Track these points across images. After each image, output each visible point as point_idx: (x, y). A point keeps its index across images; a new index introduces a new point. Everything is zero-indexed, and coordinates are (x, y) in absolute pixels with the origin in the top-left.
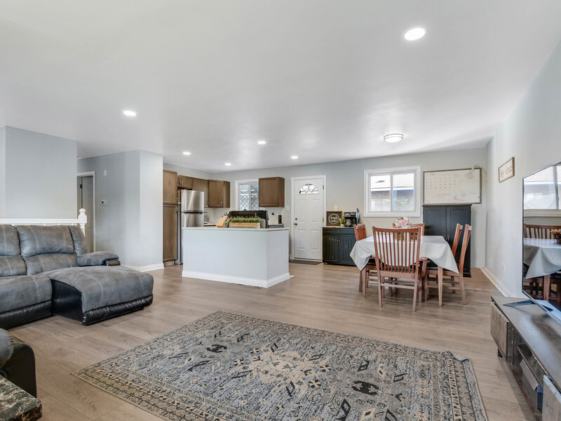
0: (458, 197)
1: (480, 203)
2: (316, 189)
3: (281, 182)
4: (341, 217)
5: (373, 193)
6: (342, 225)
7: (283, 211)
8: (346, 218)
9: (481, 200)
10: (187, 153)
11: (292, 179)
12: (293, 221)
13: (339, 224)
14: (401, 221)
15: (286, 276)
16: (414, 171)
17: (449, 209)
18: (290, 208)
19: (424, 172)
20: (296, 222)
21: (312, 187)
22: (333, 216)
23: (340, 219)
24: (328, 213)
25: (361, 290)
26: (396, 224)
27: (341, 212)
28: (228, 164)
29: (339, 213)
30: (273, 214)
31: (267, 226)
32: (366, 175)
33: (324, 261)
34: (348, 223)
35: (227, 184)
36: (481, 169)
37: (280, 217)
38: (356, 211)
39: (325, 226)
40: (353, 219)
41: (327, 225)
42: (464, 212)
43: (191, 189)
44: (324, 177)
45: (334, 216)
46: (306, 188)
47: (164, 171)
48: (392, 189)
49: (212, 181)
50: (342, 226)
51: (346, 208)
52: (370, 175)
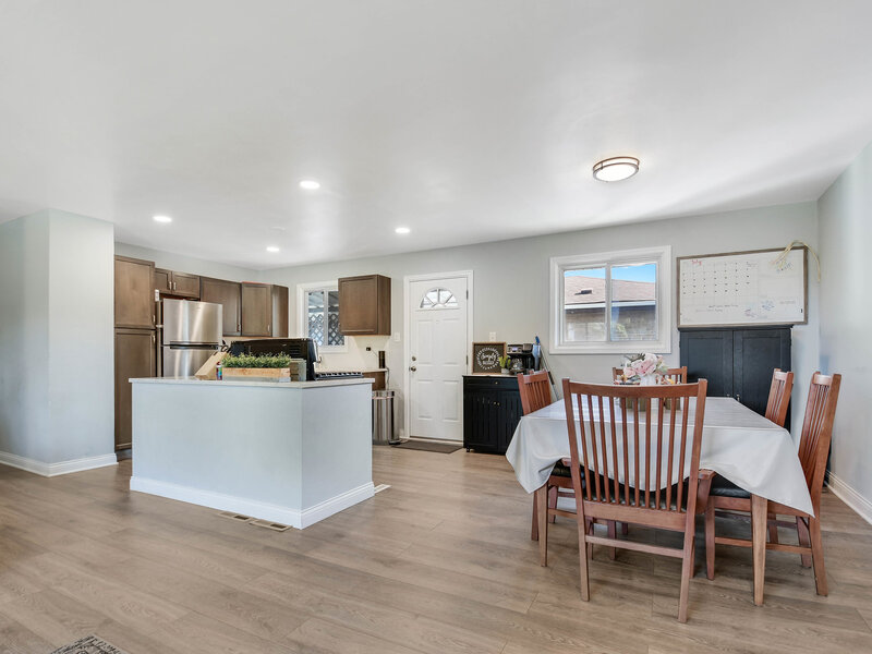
0: (753, 311)
1: (806, 322)
2: (453, 299)
3: (384, 284)
4: (502, 354)
5: (569, 311)
6: (503, 371)
7: (387, 344)
8: (513, 356)
9: (806, 317)
10: (163, 219)
11: (406, 279)
12: (408, 363)
13: (498, 369)
14: (638, 364)
15: (366, 490)
16: (658, 257)
17: (739, 337)
18: (402, 336)
19: (679, 259)
20: (413, 364)
21: (445, 295)
22: (486, 353)
23: (500, 359)
24: (477, 347)
25: (535, 537)
26: (625, 370)
27: (503, 345)
28: (273, 249)
29: (500, 347)
30: (369, 349)
31: (311, 376)
32: (555, 269)
33: (467, 445)
34: (517, 367)
35: (283, 293)
36: (806, 249)
37: (382, 355)
38: (533, 342)
39: (470, 373)
40: (528, 358)
41: (474, 371)
42: (774, 343)
43: (199, 300)
44: (469, 273)
45: (490, 353)
46: (433, 296)
47: (117, 259)
48: (608, 305)
49: (249, 285)
50: (504, 373)
51: (514, 336)
52: (564, 268)
